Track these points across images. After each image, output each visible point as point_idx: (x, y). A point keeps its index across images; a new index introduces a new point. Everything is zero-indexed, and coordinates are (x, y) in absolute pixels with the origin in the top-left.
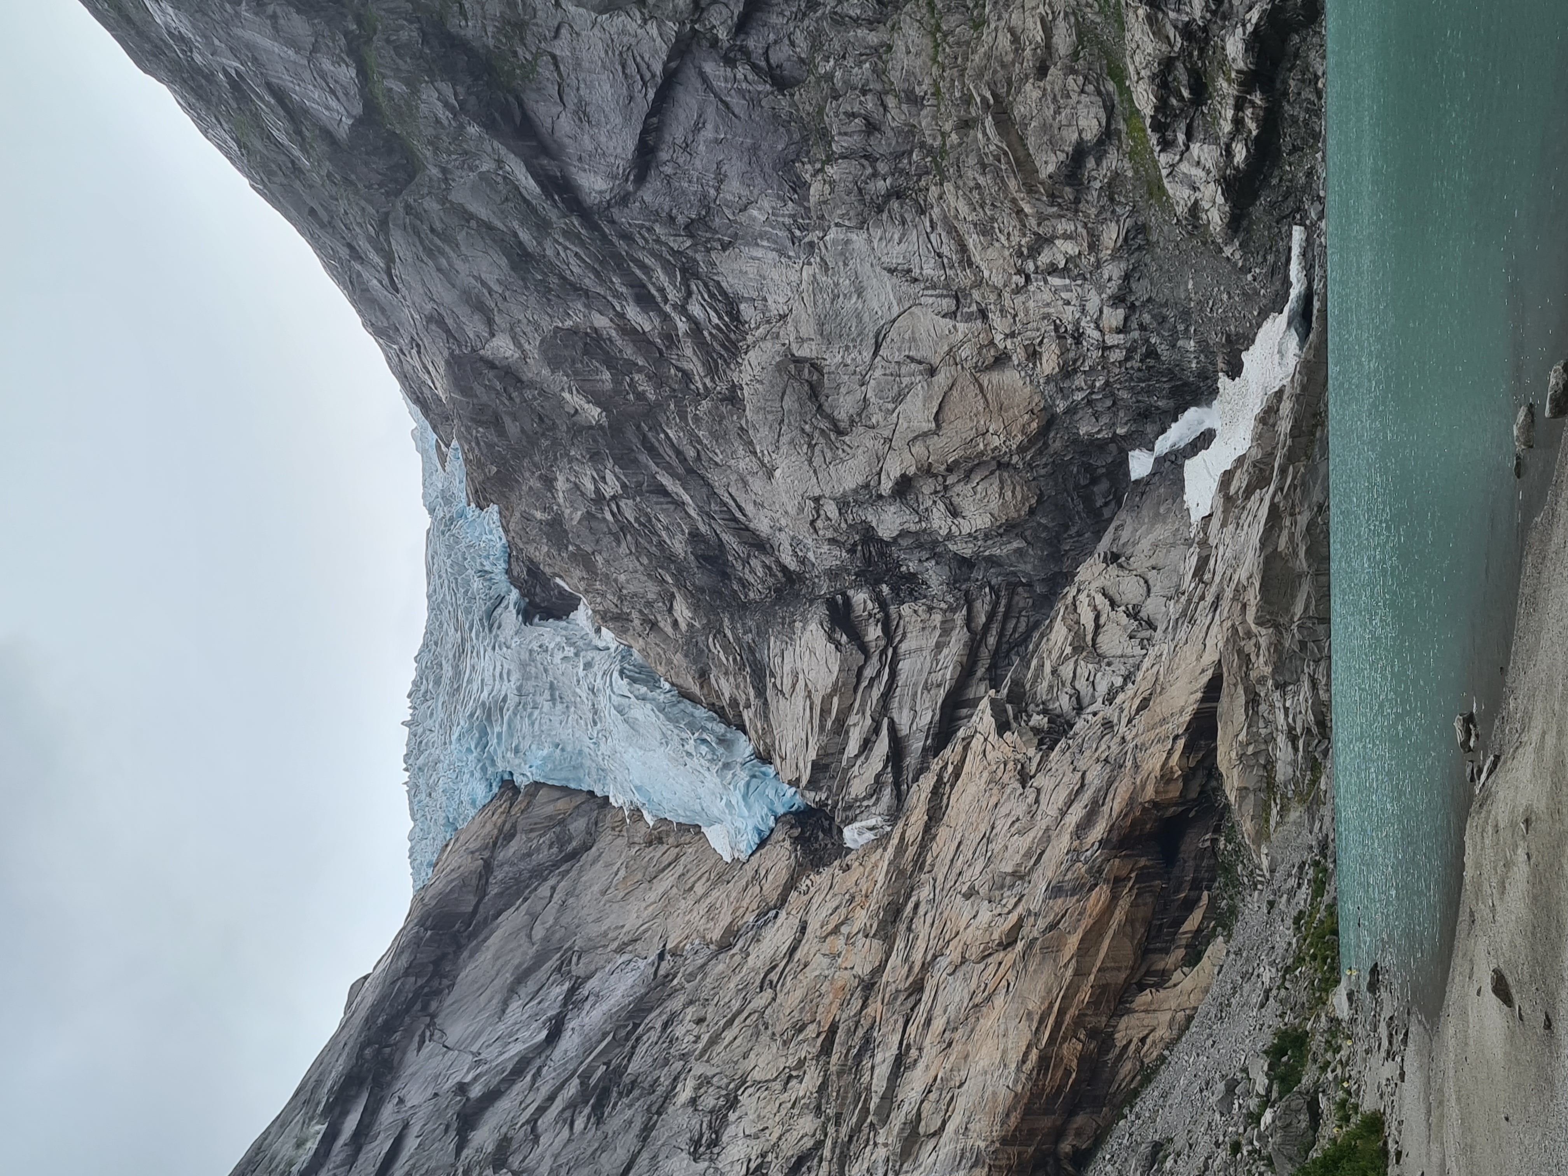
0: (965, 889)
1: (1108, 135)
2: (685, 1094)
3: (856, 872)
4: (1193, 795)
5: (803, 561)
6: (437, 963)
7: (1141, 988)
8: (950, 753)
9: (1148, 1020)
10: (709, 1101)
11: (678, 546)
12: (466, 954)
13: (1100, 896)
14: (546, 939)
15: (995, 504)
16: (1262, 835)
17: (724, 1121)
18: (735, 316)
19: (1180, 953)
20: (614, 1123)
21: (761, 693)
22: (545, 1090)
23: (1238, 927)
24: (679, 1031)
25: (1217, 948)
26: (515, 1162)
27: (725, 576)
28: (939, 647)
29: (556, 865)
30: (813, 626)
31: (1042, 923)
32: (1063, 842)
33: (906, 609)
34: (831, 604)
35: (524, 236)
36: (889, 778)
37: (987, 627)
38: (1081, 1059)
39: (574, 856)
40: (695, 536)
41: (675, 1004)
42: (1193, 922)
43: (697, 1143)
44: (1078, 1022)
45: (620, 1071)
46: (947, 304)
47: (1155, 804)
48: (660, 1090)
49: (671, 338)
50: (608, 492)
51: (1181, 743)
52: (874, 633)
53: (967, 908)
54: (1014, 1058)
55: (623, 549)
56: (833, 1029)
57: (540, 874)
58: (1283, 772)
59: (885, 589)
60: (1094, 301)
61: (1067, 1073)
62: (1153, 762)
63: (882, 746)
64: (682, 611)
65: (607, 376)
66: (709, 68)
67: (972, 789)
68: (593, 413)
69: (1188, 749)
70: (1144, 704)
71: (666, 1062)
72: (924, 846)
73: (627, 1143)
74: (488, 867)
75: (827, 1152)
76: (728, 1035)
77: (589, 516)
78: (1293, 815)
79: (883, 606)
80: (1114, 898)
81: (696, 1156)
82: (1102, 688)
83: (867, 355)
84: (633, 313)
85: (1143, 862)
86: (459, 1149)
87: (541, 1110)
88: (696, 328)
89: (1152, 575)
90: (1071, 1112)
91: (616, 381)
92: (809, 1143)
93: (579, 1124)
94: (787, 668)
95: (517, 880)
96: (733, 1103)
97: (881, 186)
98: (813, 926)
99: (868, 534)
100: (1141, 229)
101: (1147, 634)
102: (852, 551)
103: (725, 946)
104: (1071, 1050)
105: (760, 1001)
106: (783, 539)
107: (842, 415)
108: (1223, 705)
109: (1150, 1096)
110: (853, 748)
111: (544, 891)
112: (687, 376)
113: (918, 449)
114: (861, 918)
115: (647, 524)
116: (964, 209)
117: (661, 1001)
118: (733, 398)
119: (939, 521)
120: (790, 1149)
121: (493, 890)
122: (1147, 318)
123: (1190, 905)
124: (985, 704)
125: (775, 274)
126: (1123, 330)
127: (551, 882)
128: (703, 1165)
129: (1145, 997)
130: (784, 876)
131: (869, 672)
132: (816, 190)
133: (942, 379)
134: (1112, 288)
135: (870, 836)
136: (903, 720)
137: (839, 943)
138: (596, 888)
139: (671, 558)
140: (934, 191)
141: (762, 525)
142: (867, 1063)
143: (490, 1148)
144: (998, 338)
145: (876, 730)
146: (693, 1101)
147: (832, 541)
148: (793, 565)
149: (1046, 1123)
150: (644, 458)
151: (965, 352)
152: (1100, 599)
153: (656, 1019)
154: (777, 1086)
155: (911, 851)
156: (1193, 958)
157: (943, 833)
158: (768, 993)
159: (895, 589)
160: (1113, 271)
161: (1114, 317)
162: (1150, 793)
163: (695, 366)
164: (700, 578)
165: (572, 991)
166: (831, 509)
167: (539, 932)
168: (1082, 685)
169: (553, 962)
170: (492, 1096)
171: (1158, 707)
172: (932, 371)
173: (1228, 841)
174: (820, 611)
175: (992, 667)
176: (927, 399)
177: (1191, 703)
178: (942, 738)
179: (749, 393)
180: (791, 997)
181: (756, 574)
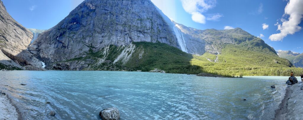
1: (57, 61)
4: (27, 64)
7: (18, 61)
10: (15, 41)
12: (23, 30)
15: (41, 56)
18: (51, 44)
22: (16, 33)
23: (21, 66)
26: (13, 32)
27: (39, 43)
28: (35, 53)
31: (22, 57)
32: (25, 58)
35: (56, 35)
37: (36, 55)
40: (41, 42)
41: (19, 40)
42: (21, 64)
45: (17, 37)
46: (51, 54)
47: (27, 62)
50: (44, 38)
57: (26, 34)
58: (27, 68)
59: (38, 51)
62: (29, 62)
64: (38, 41)
66: (62, 44)
68: (47, 37)
69: (29, 64)
70: (31, 62)
71: (17, 39)
76: (18, 42)
80: (22, 60)
81: (12, 40)
83: (49, 50)
84: (52, 40)
85: (24, 62)
89: (38, 62)
91: (49, 39)
93: (14, 35)
94: (35, 46)
95: (26, 32)
97: (56, 51)
98: (23, 46)
99: (41, 50)
103: (22, 42)
104: (16, 58)
107: (46, 49)
108: (31, 66)
109: (14, 62)
115: (42, 40)
118: (47, 44)
119: (41, 53)
125: (53, 46)
131: (34, 50)
132: (56, 48)
140: (56, 54)
141: (42, 45)
144: (49, 56)
147: (41, 48)
149: (12, 57)
150: (45, 40)
152: (37, 60)
154: (15, 44)
156: (19, 64)
163: (49, 42)
168: (33, 59)
169: (22, 34)
172: (48, 53)
173: (25, 66)
175: (34, 55)
177: (31, 64)
178: (31, 53)
179: (48, 45)
180: (19, 45)
181: (39, 45)
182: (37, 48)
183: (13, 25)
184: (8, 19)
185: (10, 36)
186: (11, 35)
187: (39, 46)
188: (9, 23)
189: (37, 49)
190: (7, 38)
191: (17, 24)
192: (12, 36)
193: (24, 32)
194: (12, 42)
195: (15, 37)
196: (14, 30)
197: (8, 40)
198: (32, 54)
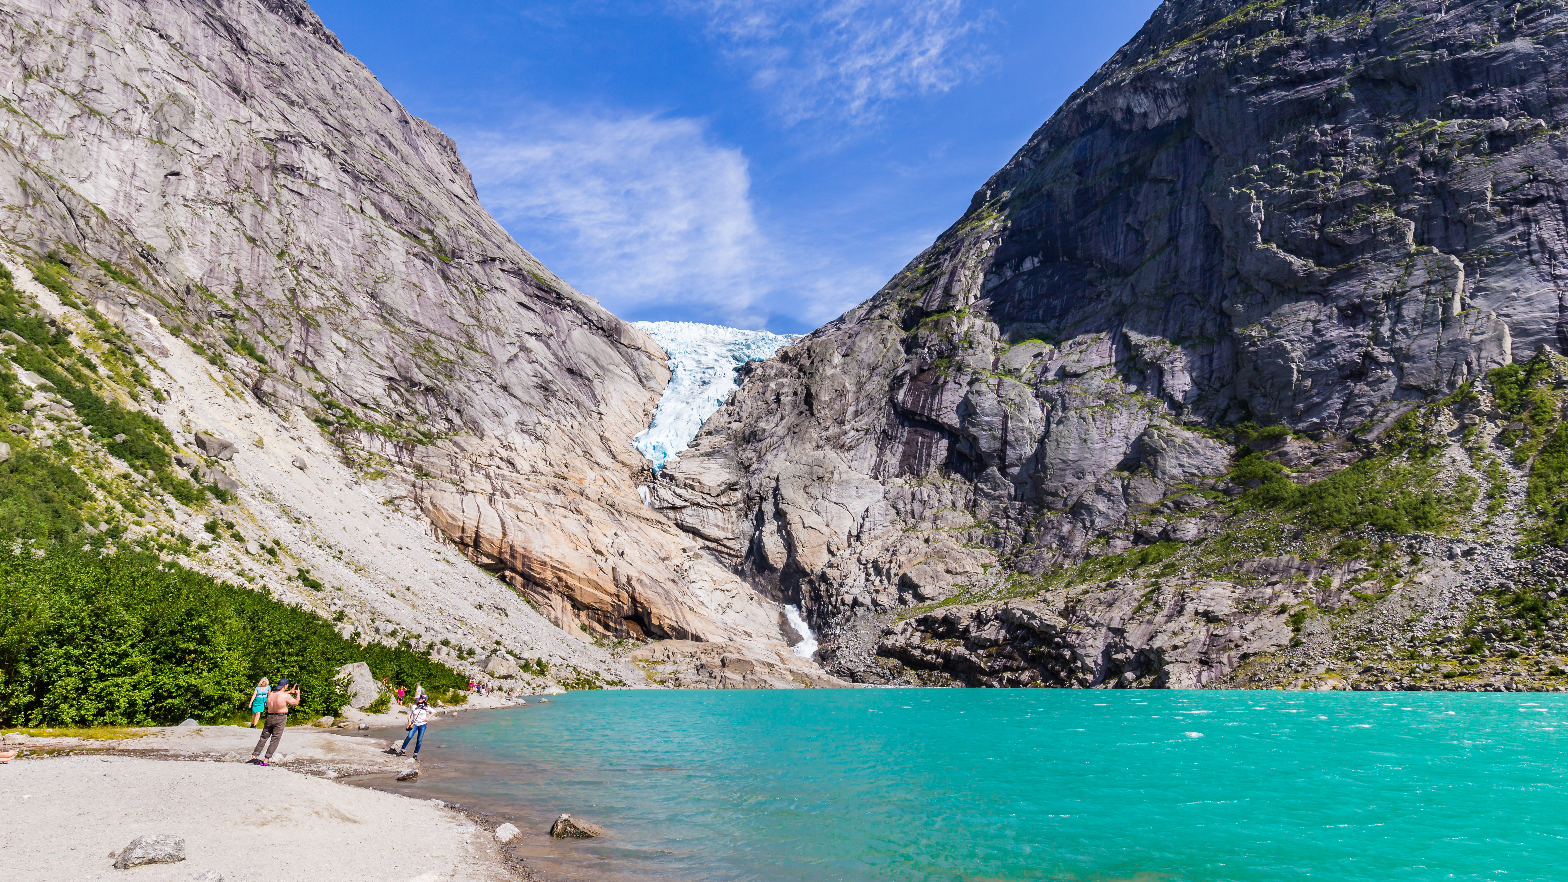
0: (619, 533)
1: (922, 598)
2: (544, 420)
3: (629, 490)
4: (653, 629)
5: (754, 473)
6: (602, 329)
7: (573, 606)
8: (675, 530)
9: (559, 610)
10: (539, 429)
11: (762, 424)
12: (605, 339)
13: (612, 589)
14: (609, 370)
15: (775, 550)
16: (635, 659)
17: (530, 435)
18: (849, 449)
19: (586, 623)
20: (533, 392)
21: (702, 455)
22: (549, 367)
23: (595, 647)
24: (568, 419)
25: (587, 638)
26: (521, 354)
27: (748, 442)
28: (718, 526)
29: (638, 375)
30: (727, 476)
31: (603, 564)
32: (635, 575)
33: (733, 513)
34: (736, 484)
35: (881, 369)
36: (666, 505)
37: (725, 546)
38: (544, 579)
39: (641, 381)
40: (764, 431)
41: (579, 418)
42: (599, 628)
43: (523, 424)
44: (560, 579)
45: (554, 395)
46: (854, 533)
47: (649, 614)
48: (545, 411)
49: (842, 423)
50: (782, 398)
51: (674, 624)
52: (724, 500)
53: (610, 533)
54: (547, 552)
55: (760, 403)
56: (565, 479)
57: (634, 368)
58: (660, 668)
59: (742, 505)
60: (856, 591)
61: (539, 574)
62: (667, 612)
63: (679, 502)
64: (735, 426)
65: (827, 398)
66: (946, 442)
67: (659, 537)
69: (672, 628)
70: (691, 609)
71: (556, 413)
72: (638, 517)
73: (525, 398)
74: (639, 349)
75: (515, 474)
76: (566, 438)
77: (772, 390)
78: (642, 673)
79: (735, 504)
80: (611, 595)
81: (518, 423)
82: (699, 592)
83: (834, 500)
84: (851, 409)
85: (625, 607)
86: (529, 333)
87: (541, 365)
88: (845, 433)
89: (744, 613)
90: (522, 575)
91: (825, 402)
92: (519, 467)
93: (534, 379)
94: (712, 466)
95: (633, 360)
96: (538, 438)
97: (901, 506)
98: (607, 473)
99: (763, 499)
100: (885, 612)
101: (720, 611)
102: (757, 493)
103: (601, 437)
105: (578, 450)
106: (763, 466)
107: (811, 490)
108: (689, 642)
109: (527, 608)
110: (678, 490)
111: (628, 370)
112: (827, 429)
113: (798, 519)
114: (609, 491)
115: (770, 412)
116: (892, 539)
117: (581, 413)
118: (818, 447)
119: (768, 528)
120: (518, 461)
121: (629, 350)
122: (848, 613)
123: (607, 627)
124: (694, 543)
125: (866, 464)
126: (843, 603)
127: (632, 373)
128: (513, 425)
129: (569, 607)
130: (628, 462)
131: (708, 497)
132: (900, 481)
133: (825, 529)
134: (861, 599)
135: (643, 496)
136: (688, 511)
137: (601, 482)
138: (628, 390)
139: (756, 421)
140: (899, 527)
141: (769, 457)
142: (550, 491)
143: (528, 345)
144: (841, 552)
145: (685, 500)
146: (540, 423)
147: (761, 485)
148: (752, 469)
149: (519, 565)
150: (796, 411)
151: (835, 538)
152: (735, 592)
153: (574, 410)
154: (544, 456)
155: (636, 512)
156: (584, 628)
157: (643, 525)
158: (581, 454)
159: (741, 509)
160: (867, 601)
161: (849, 599)
162: (654, 610)
163: (830, 432)
164: (747, 432)
165: (588, 379)
166: (774, 484)
167: (611, 367)
168: (700, 583)
169: (600, 372)
170: (548, 346)
171: (689, 616)
172: (828, 525)
173: (633, 644)
174: (733, 479)
175: (709, 548)
176: (817, 523)
177: (691, 629)
178: (680, 526)
179: (820, 453)
180: (579, 462)
181: (749, 454)
182: (732, 487)
183: (525, 300)
184: (486, 261)
185: (505, 388)
186: (508, 375)
187: (745, 467)
188: (498, 284)
189: (738, 495)
190: (476, 401)
191: (559, 296)
192: (518, 391)
193: (617, 357)
194: (518, 439)
195: (537, 397)
196: (532, 342)
197: (487, 424)
198: (687, 540)
